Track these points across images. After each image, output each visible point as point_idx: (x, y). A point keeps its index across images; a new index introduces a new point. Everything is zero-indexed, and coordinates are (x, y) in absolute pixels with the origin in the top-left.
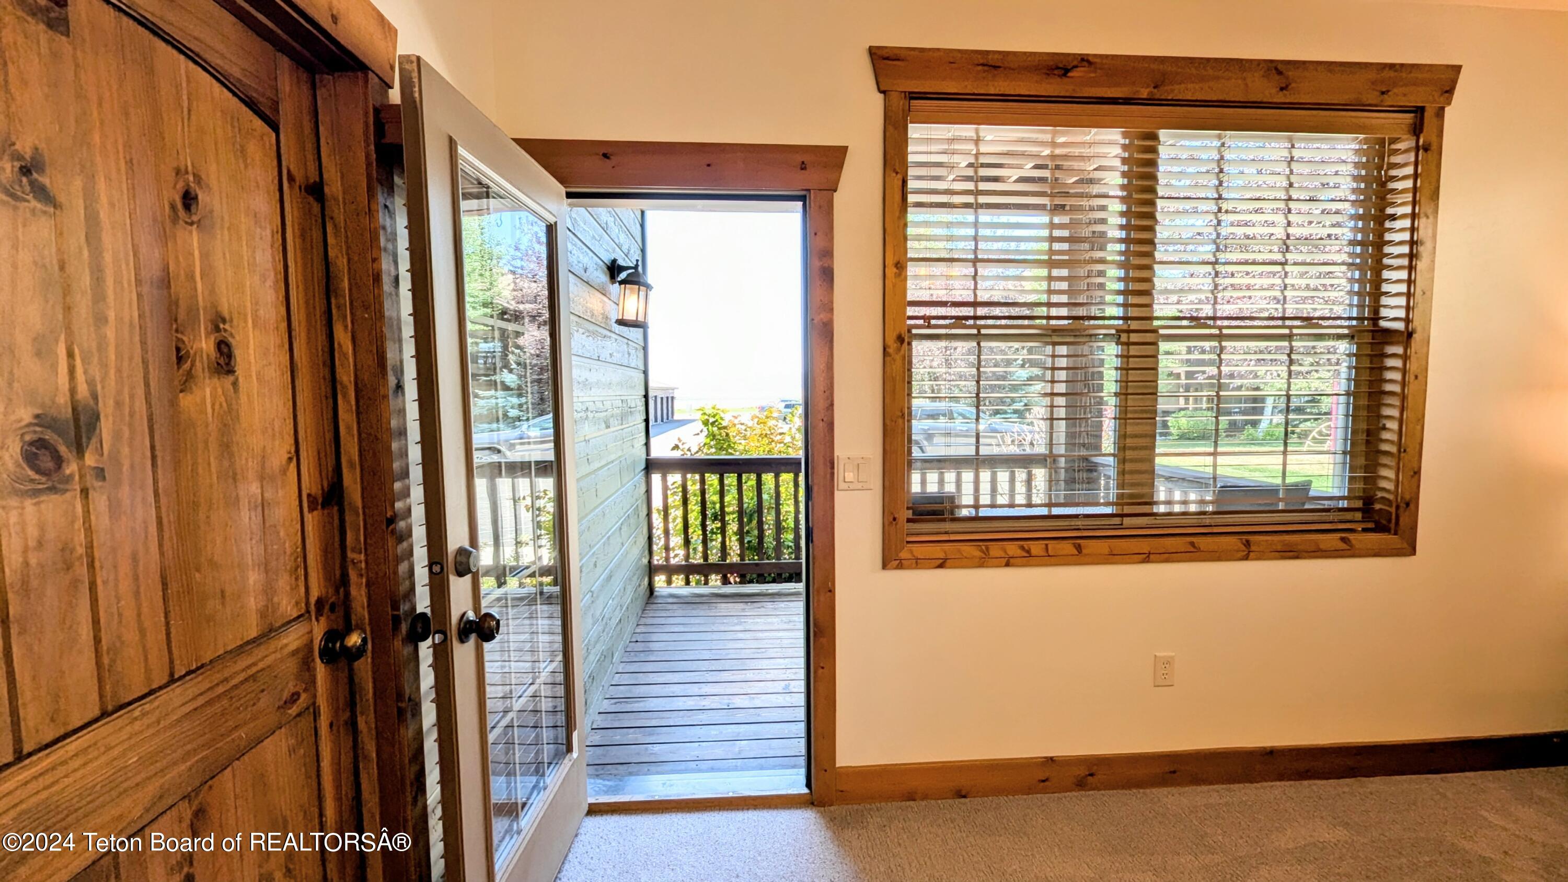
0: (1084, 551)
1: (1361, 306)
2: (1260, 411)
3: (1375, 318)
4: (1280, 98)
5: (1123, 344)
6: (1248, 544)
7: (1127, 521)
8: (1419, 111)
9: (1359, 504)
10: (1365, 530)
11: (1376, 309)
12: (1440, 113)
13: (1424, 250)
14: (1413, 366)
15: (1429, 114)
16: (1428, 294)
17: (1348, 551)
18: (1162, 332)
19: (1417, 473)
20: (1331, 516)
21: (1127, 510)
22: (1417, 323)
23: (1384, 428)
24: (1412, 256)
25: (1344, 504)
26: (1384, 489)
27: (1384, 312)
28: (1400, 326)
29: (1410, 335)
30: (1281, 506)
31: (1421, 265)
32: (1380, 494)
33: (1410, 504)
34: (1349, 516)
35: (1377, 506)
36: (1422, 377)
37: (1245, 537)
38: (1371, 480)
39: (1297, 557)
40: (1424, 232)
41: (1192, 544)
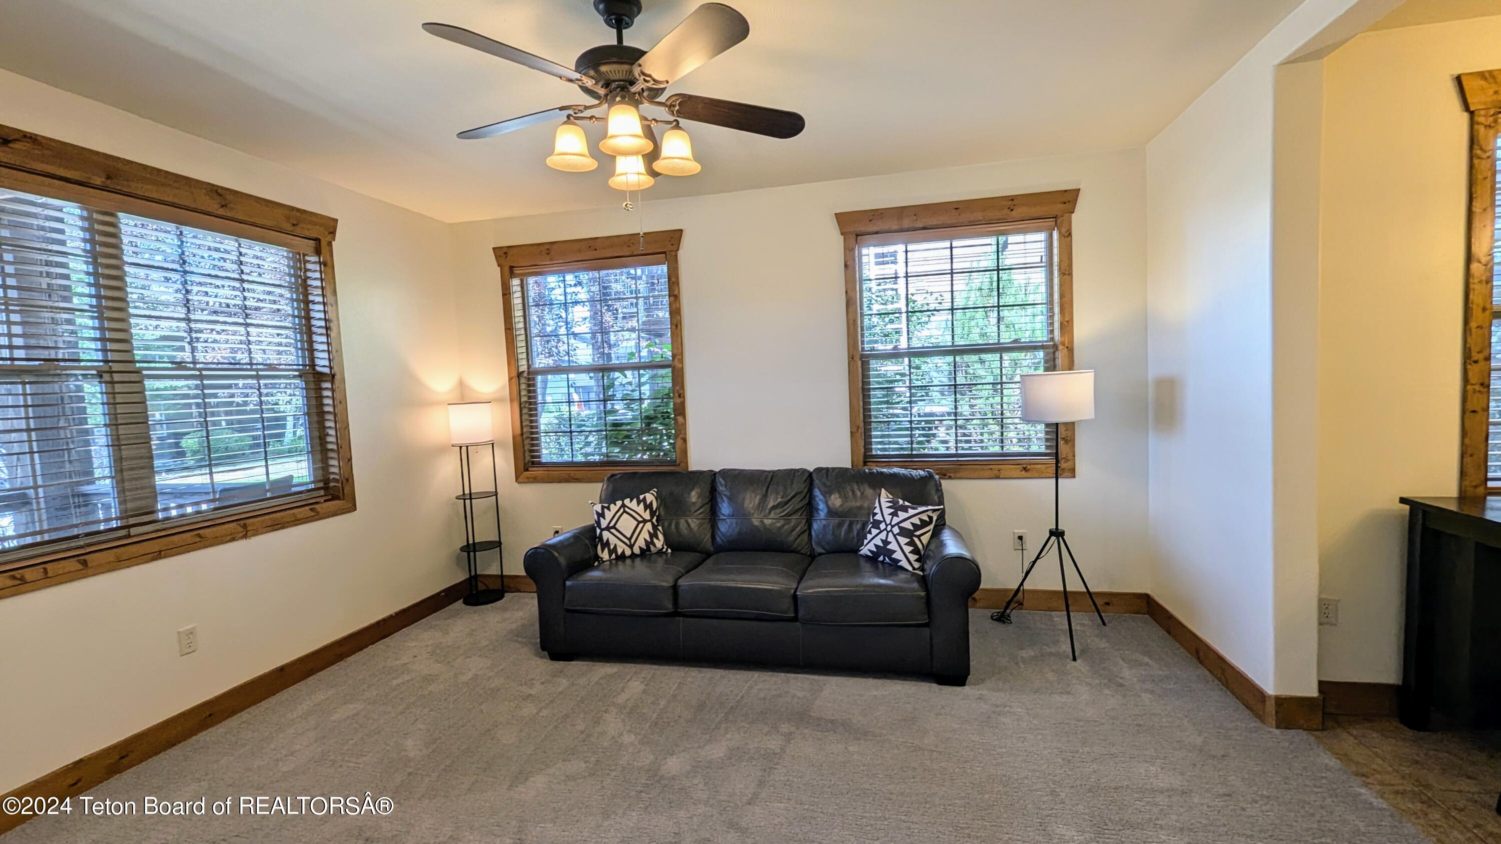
0: (90, 565)
1: (303, 357)
2: (284, 427)
3: (313, 365)
4: (221, 212)
5: (106, 382)
6: (245, 526)
7: (133, 531)
8: (317, 240)
9: (321, 485)
10: (325, 501)
11: (312, 359)
12: (330, 244)
13: (333, 325)
14: (337, 395)
15: (324, 243)
16: (339, 351)
17: (317, 516)
18: (145, 372)
19: (350, 460)
20: (304, 496)
21: (132, 521)
22: (336, 370)
23: (328, 435)
24: (327, 328)
25: (312, 486)
26: (333, 473)
27: (318, 362)
28: (327, 370)
29: (333, 376)
30: (269, 495)
31: (333, 334)
32: (332, 477)
33: (348, 480)
34: (315, 494)
35: (332, 484)
36: (344, 401)
37: (242, 522)
38: (325, 467)
39: (283, 528)
40: (330, 315)
41: (199, 536)
